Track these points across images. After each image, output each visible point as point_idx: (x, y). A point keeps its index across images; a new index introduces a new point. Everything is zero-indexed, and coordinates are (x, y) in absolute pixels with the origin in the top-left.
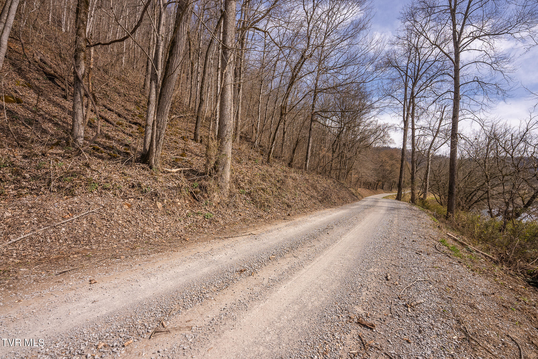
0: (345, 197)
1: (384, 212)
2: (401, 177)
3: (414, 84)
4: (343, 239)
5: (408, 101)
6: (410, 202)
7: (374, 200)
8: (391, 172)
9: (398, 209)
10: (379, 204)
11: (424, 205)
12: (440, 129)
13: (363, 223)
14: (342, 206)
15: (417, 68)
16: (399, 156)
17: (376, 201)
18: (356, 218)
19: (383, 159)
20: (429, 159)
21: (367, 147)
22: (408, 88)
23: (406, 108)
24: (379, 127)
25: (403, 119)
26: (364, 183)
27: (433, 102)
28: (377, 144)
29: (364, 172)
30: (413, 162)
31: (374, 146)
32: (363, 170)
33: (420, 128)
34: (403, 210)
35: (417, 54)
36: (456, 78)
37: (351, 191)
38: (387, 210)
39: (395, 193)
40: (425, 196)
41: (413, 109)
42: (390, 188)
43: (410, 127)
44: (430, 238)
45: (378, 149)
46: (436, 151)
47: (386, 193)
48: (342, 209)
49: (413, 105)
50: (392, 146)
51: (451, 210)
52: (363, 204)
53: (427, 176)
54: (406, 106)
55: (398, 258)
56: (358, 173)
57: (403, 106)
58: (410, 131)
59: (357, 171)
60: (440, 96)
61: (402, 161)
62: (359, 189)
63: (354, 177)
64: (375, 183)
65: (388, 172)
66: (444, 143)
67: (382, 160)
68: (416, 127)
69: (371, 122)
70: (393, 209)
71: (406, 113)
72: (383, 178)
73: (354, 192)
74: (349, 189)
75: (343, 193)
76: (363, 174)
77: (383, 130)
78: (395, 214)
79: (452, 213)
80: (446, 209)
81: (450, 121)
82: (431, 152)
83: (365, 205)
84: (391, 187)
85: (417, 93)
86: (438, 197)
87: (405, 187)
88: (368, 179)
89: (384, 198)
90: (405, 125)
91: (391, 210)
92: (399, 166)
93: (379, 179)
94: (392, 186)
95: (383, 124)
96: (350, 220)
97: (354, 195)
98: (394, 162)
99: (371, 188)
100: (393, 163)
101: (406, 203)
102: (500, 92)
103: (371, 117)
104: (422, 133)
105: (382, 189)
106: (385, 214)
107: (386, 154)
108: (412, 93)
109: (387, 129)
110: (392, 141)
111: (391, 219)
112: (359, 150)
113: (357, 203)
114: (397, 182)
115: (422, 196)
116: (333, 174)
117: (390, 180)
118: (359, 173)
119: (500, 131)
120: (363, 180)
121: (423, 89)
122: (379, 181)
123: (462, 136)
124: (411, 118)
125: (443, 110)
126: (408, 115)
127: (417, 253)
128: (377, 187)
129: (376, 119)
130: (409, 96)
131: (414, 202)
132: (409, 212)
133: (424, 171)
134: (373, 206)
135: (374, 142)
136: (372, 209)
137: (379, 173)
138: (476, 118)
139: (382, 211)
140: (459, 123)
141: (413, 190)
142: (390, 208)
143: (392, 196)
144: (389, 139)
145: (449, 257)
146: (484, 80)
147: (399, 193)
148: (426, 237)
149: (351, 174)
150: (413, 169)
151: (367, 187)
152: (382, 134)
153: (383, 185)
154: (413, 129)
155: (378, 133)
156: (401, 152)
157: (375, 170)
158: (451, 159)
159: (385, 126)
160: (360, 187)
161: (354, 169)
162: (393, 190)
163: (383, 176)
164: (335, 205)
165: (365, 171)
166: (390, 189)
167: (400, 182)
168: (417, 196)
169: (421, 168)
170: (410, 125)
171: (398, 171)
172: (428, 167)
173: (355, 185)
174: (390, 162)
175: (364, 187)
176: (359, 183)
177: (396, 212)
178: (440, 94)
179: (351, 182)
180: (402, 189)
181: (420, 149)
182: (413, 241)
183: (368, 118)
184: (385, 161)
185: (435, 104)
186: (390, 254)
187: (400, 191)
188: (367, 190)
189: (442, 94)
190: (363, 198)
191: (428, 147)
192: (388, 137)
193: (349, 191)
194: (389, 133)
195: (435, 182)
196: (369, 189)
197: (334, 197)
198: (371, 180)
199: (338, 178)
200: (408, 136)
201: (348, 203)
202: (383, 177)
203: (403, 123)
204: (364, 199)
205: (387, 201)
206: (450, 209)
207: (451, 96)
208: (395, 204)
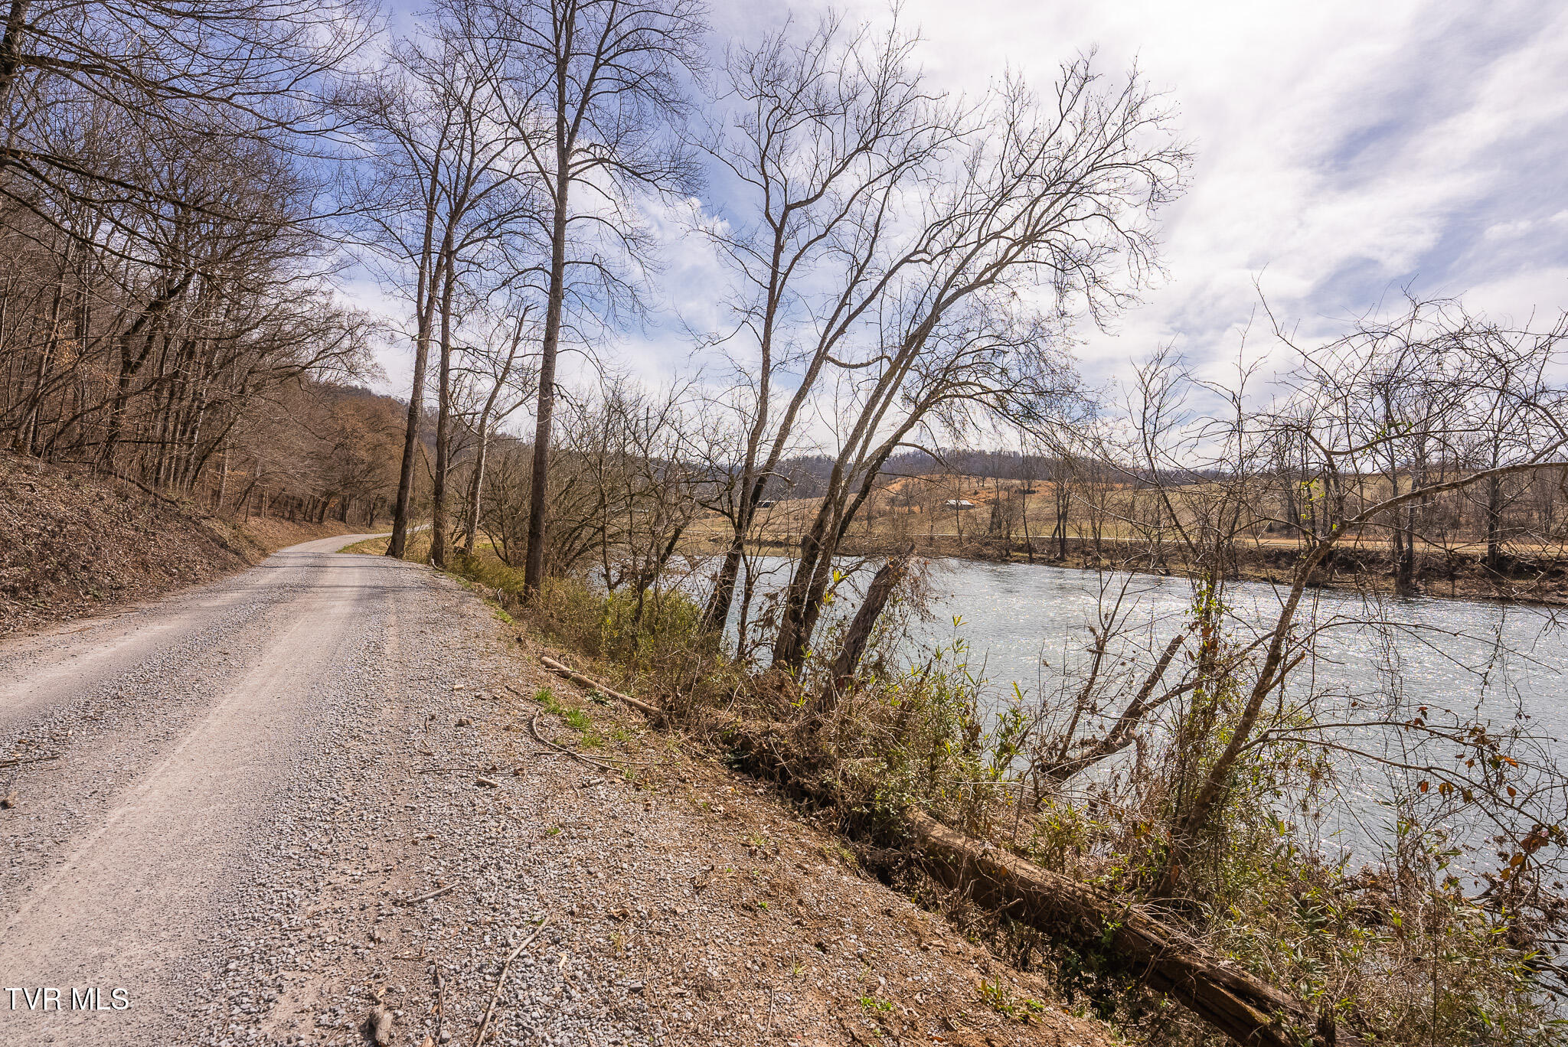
0: (180, 559)
1: (348, 610)
2: (403, 486)
3: (455, 215)
4: (115, 815)
5: (435, 258)
6: (428, 562)
7: (310, 561)
8: (371, 469)
9: (397, 589)
10: (330, 577)
11: (467, 567)
12: (513, 362)
13: (254, 677)
14: (157, 597)
15: (464, 170)
16: (401, 422)
17: (318, 565)
18: (219, 658)
19: (348, 426)
20: (483, 441)
21: (293, 374)
22: (436, 222)
23: (427, 280)
24: (338, 315)
25: (415, 311)
26: (274, 501)
27: (504, 284)
28: (329, 372)
29: (273, 463)
30: (440, 444)
31: (316, 376)
32: (269, 456)
33: (464, 350)
34: (410, 596)
35: (468, 132)
36: (558, 240)
37: (212, 530)
38: (360, 600)
39: (384, 533)
40: (469, 542)
41: (448, 288)
42: (369, 517)
43: (437, 338)
44: (507, 695)
45: (329, 389)
46: (500, 421)
47: (355, 532)
48: (155, 614)
49: (448, 277)
50: (377, 388)
51: (534, 579)
52: (262, 582)
53: (475, 488)
54: (427, 274)
55: (415, 843)
56: (249, 461)
57: (418, 271)
58: (434, 351)
59: (243, 456)
60: (519, 274)
61: (409, 438)
62: (253, 522)
63: (232, 475)
64: (316, 502)
65: (362, 467)
66: (521, 403)
67: (344, 428)
68: (452, 343)
69: (309, 292)
70: (378, 592)
71: (426, 293)
72: (345, 486)
73: (226, 533)
74: (204, 522)
75: (173, 540)
76: (270, 468)
77: (351, 331)
78: (386, 612)
79: (536, 586)
80: (519, 575)
81: (539, 347)
82: (488, 422)
83: (270, 588)
84: (372, 515)
85: (462, 246)
86: (499, 543)
87: (414, 515)
88: (289, 487)
89: (345, 550)
90: (422, 330)
91: (371, 596)
92: (398, 451)
93: (332, 488)
94: (375, 513)
95: (352, 310)
96: (187, 671)
97: (223, 545)
98: (382, 437)
99: (299, 516)
100: (378, 440)
101: (420, 566)
102: (637, 307)
103: (307, 272)
104: (467, 363)
105: (342, 519)
106: (352, 616)
107: (358, 409)
108: (448, 240)
109: (364, 328)
110: (377, 372)
111: (374, 637)
112: (255, 379)
113: (237, 578)
114: (392, 498)
115: (461, 543)
116: (123, 459)
117: (367, 491)
118: (256, 462)
119: (628, 397)
120: (270, 489)
121: (478, 240)
122: (329, 494)
123: (563, 392)
124: (440, 316)
125: (521, 316)
126: (430, 299)
127: (481, 784)
128: (323, 512)
129: (326, 287)
130: (436, 246)
131: (442, 562)
132: (433, 601)
133: (467, 473)
134: (304, 587)
135: (317, 364)
136: (301, 599)
137: (331, 468)
138: (591, 355)
139: (341, 608)
140: (559, 358)
141: (438, 525)
142: (368, 591)
143: (375, 543)
144: (369, 363)
145: (574, 758)
146: (611, 269)
147: (398, 536)
148: (498, 692)
149: (219, 466)
150: (440, 465)
151: (287, 515)
152: (346, 343)
153: (344, 507)
154: (445, 347)
155: (332, 337)
156: (406, 410)
157: (319, 457)
158: (536, 447)
159: (358, 320)
160: (258, 515)
161: (233, 447)
162: (376, 524)
163: (346, 478)
164: (119, 600)
165: (278, 456)
166: (368, 520)
167: (400, 500)
168: (448, 543)
169: (460, 465)
170: (437, 333)
171: (397, 466)
172: (479, 461)
173: (237, 506)
174: (370, 437)
175: (274, 515)
176: (253, 500)
177: (390, 603)
178: (521, 268)
179: (217, 494)
180: (405, 523)
181: (462, 410)
182: (461, 724)
183: (296, 273)
184: (354, 430)
185: (506, 290)
186: (378, 833)
187: (399, 528)
188: (286, 524)
189: (526, 270)
190: (267, 556)
191: (480, 407)
192: (367, 355)
193: (203, 531)
194: (370, 345)
195: (493, 504)
196: (292, 519)
197: (114, 561)
198: (301, 489)
199: (150, 477)
200: (428, 364)
201: (194, 582)
202: (346, 483)
203: (416, 321)
204: (268, 561)
205: (359, 563)
206: (531, 579)
207: (543, 281)
208: (385, 573)
